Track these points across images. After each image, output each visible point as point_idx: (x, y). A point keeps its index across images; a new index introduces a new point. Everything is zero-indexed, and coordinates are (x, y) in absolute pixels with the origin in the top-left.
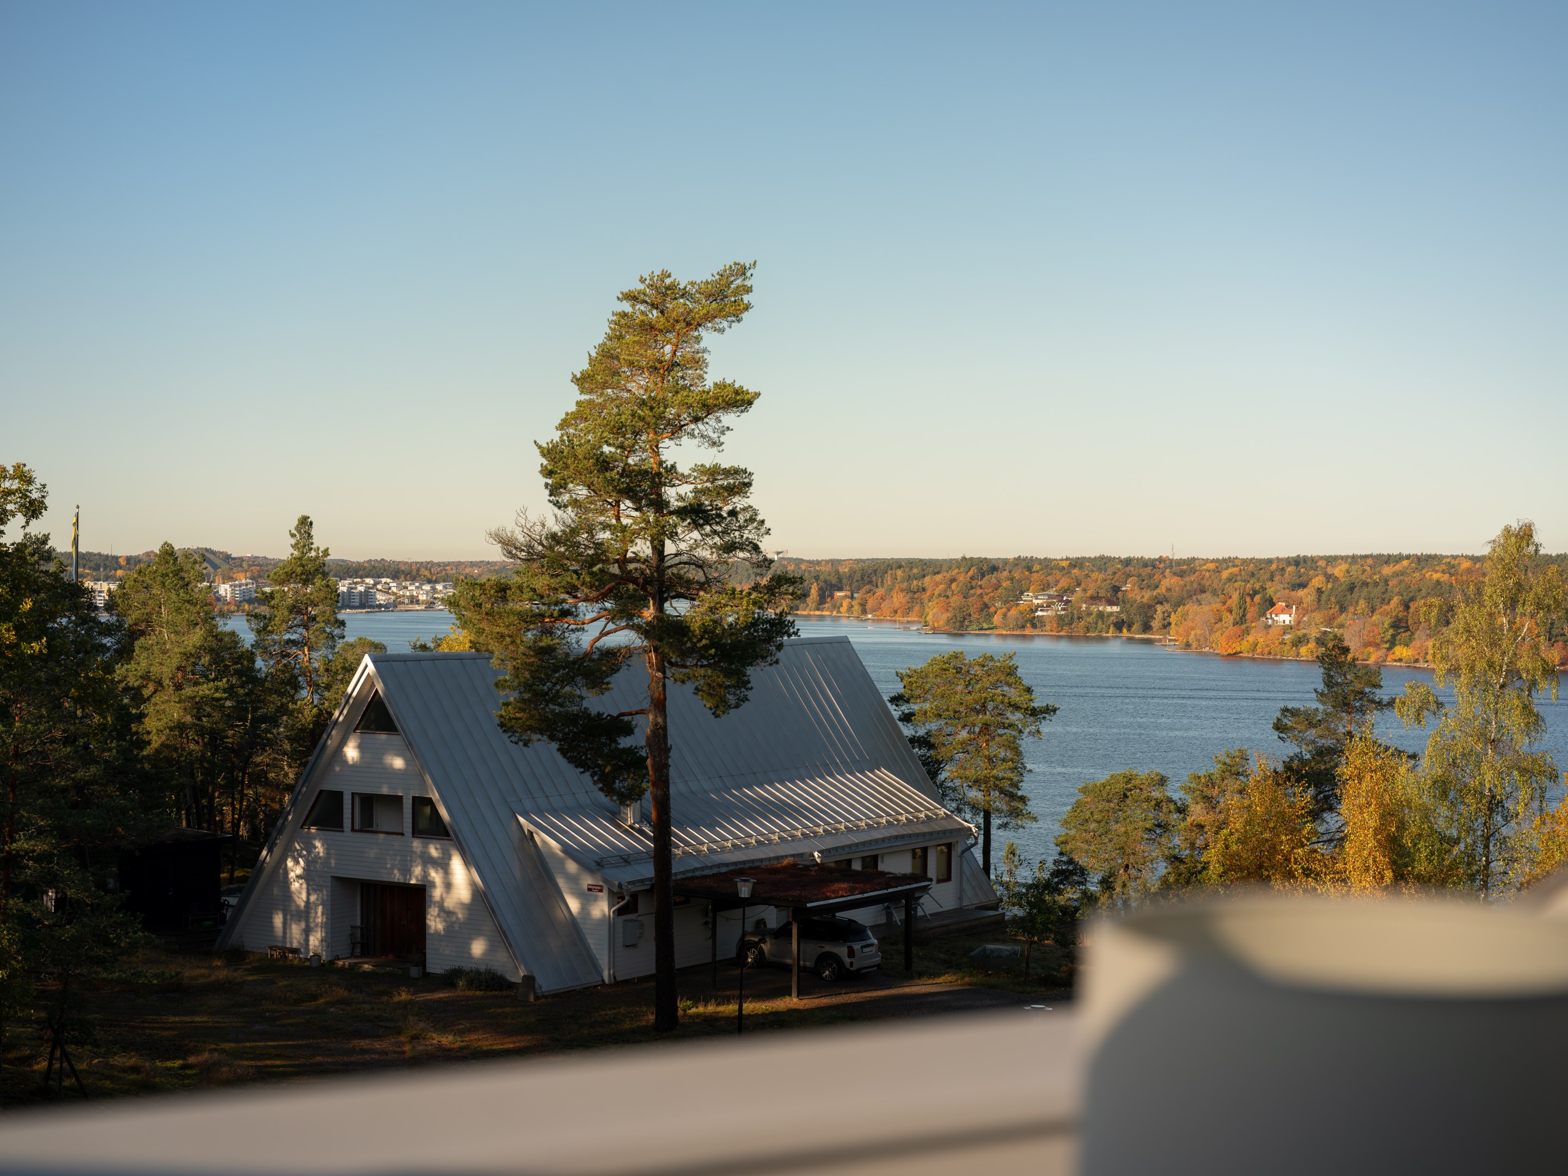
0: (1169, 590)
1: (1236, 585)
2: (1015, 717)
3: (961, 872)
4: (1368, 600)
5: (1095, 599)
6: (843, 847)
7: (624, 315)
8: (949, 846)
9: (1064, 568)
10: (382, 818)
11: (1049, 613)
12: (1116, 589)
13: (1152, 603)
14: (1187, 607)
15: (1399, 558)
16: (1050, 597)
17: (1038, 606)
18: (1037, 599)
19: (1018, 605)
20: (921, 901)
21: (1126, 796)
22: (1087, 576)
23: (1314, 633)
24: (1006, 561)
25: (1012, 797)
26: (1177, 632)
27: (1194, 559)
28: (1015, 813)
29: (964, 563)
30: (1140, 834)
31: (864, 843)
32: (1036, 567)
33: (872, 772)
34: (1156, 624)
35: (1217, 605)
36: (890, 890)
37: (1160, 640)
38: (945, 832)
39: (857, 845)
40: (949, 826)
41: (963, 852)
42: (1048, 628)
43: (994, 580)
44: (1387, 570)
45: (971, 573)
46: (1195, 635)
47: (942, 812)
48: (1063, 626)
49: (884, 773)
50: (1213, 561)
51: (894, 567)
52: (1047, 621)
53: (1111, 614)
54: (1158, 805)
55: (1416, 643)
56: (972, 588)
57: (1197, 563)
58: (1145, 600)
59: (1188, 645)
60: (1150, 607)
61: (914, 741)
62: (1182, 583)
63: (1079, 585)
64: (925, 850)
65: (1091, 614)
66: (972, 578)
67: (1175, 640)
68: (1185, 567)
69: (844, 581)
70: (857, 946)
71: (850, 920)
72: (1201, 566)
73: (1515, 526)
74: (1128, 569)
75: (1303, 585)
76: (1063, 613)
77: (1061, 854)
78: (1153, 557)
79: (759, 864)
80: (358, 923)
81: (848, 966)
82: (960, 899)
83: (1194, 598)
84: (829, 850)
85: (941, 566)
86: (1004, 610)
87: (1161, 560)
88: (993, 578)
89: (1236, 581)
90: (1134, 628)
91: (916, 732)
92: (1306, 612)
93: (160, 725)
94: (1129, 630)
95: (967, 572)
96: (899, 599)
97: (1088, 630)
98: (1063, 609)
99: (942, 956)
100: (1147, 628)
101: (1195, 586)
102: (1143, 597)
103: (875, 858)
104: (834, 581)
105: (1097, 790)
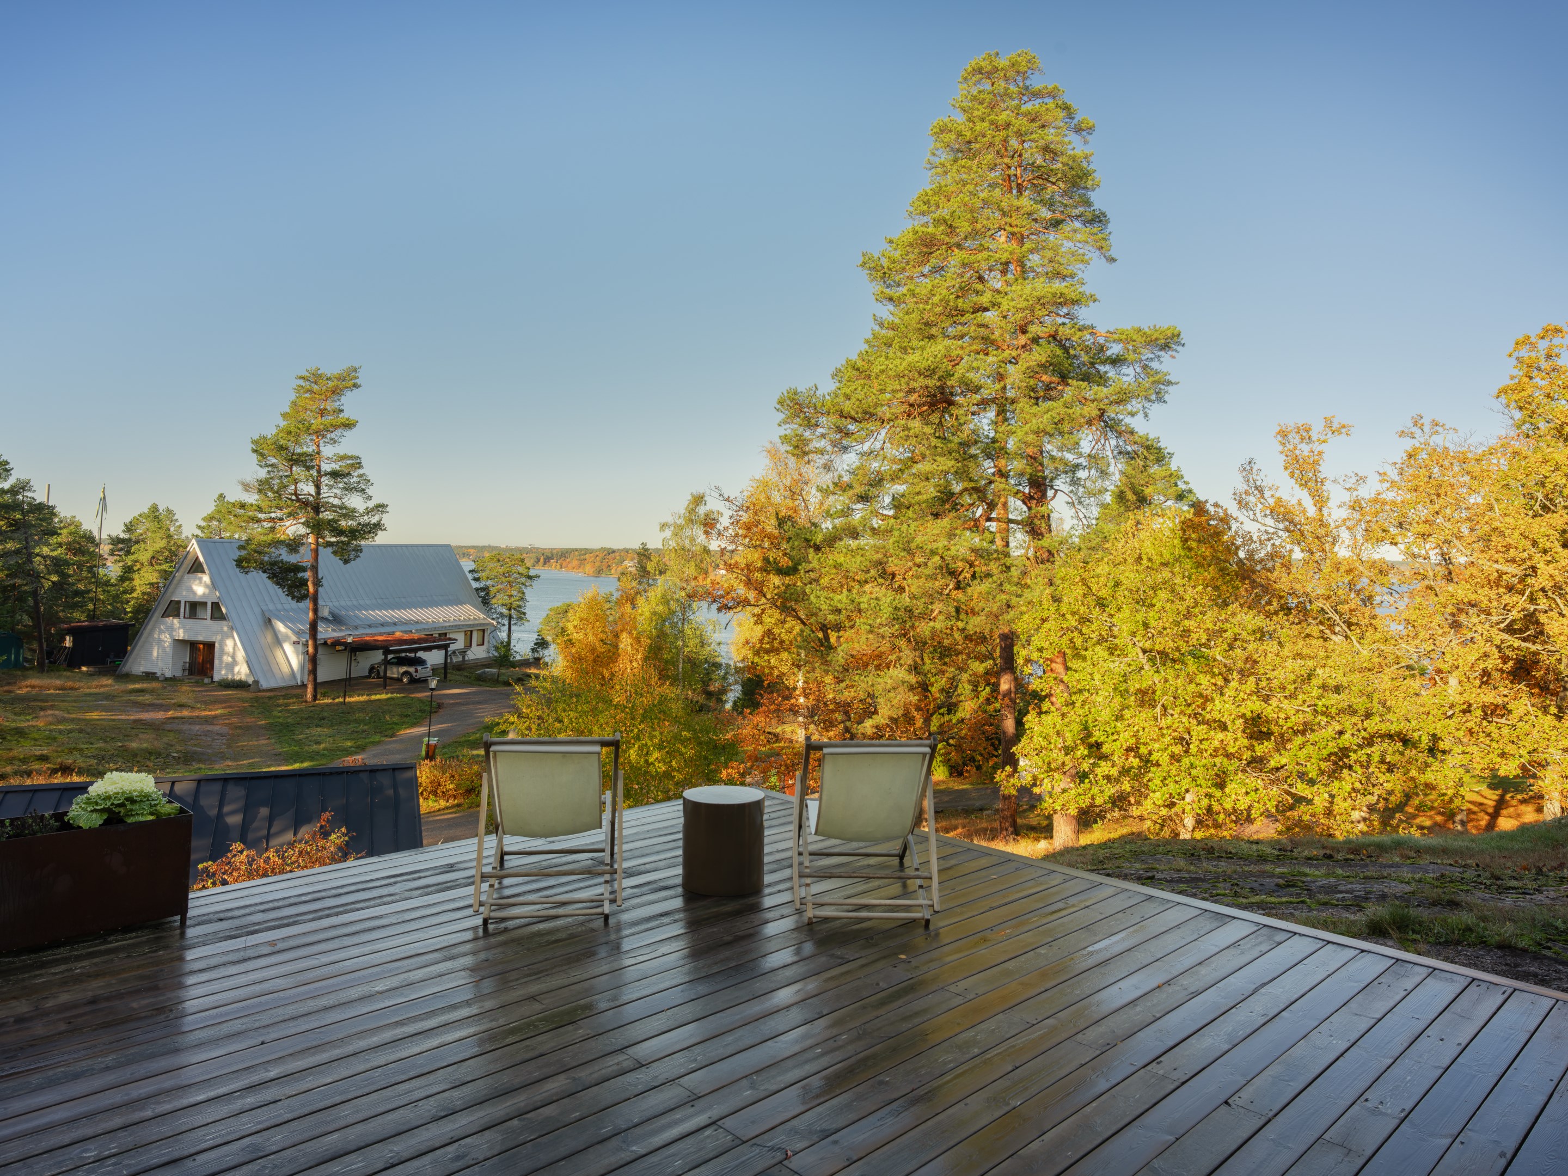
3: (492, 641)
6: (428, 629)
7: (300, 386)
8: (484, 631)
10: (200, 613)
20: (467, 653)
25: (521, 612)
28: (520, 619)
31: (440, 627)
36: (435, 643)
38: (483, 624)
39: (435, 628)
40: (486, 622)
41: (492, 632)
47: (484, 616)
49: (467, 606)
64: (471, 632)
70: (419, 668)
80: (188, 660)
81: (414, 676)
82: (486, 653)
84: (420, 630)
88: (613, 555)
91: (480, 585)
93: (142, 582)
96: (575, 563)
103: (446, 634)
104: (550, 555)
105: (555, 609)
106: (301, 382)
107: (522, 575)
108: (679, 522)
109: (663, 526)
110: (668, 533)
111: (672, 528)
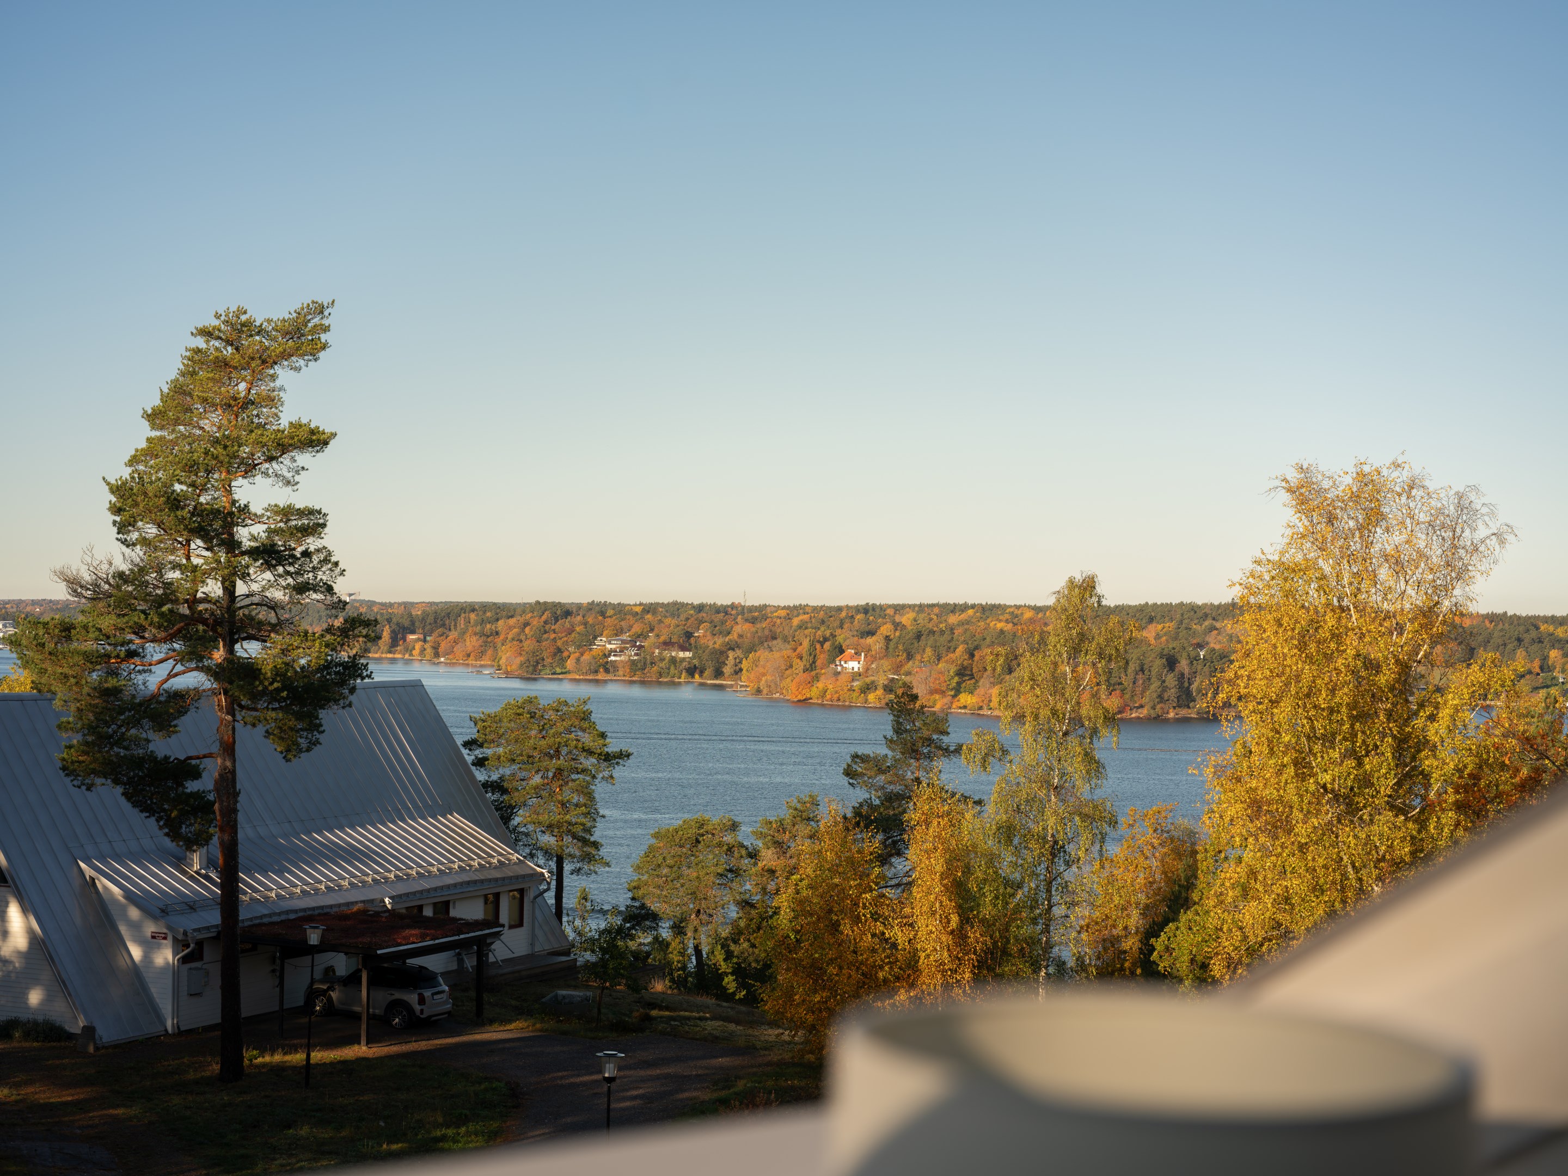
0: (740, 636)
1: (806, 632)
2: (589, 762)
3: (534, 918)
4: (935, 648)
5: (668, 644)
6: (414, 893)
7: (198, 351)
8: (522, 891)
9: (637, 613)
11: (622, 658)
12: (689, 635)
13: (724, 649)
14: (758, 654)
15: (964, 607)
16: (623, 642)
17: (611, 651)
18: (610, 643)
19: (591, 649)
20: (493, 947)
21: (698, 841)
22: (660, 621)
23: (882, 680)
24: (579, 606)
25: (585, 842)
26: (749, 678)
27: (765, 606)
28: (588, 858)
29: (538, 607)
30: (712, 878)
31: (435, 889)
32: (610, 612)
33: (444, 816)
34: (727, 670)
35: (787, 652)
36: (462, 936)
37: (731, 686)
38: (517, 877)
39: (428, 891)
40: (521, 871)
41: (536, 897)
42: (621, 673)
43: (567, 625)
44: (953, 619)
45: (544, 617)
46: (766, 681)
47: (515, 857)
48: (636, 671)
49: (457, 818)
50: (784, 608)
51: (467, 610)
52: (620, 666)
53: (683, 659)
54: (730, 850)
55: (981, 691)
56: (546, 632)
57: (769, 609)
58: (717, 646)
59: (759, 691)
60: (722, 653)
61: (487, 785)
62: (754, 629)
63: (652, 630)
64: (497, 896)
65: (664, 659)
66: (546, 622)
67: (746, 686)
68: (757, 614)
69: (417, 624)
70: (427, 993)
71: (421, 967)
72: (772, 613)
73: (1079, 578)
74: (701, 615)
75: (871, 633)
76: (636, 658)
77: (633, 899)
78: (725, 604)
79: (328, 910)
81: (418, 1013)
82: (532, 945)
83: (766, 644)
84: (400, 896)
85: (515, 610)
86: (577, 654)
87: (733, 606)
88: (567, 623)
89: (806, 628)
90: (706, 673)
91: (489, 777)
92: (874, 659)
94: (701, 676)
95: (541, 617)
96: (472, 642)
97: (661, 675)
98: (636, 654)
99: (513, 1003)
100: (718, 673)
101: (767, 632)
102: (715, 643)
103: (447, 903)
104: (406, 623)
105: (670, 835)
106: (200, 343)
107: (590, 752)
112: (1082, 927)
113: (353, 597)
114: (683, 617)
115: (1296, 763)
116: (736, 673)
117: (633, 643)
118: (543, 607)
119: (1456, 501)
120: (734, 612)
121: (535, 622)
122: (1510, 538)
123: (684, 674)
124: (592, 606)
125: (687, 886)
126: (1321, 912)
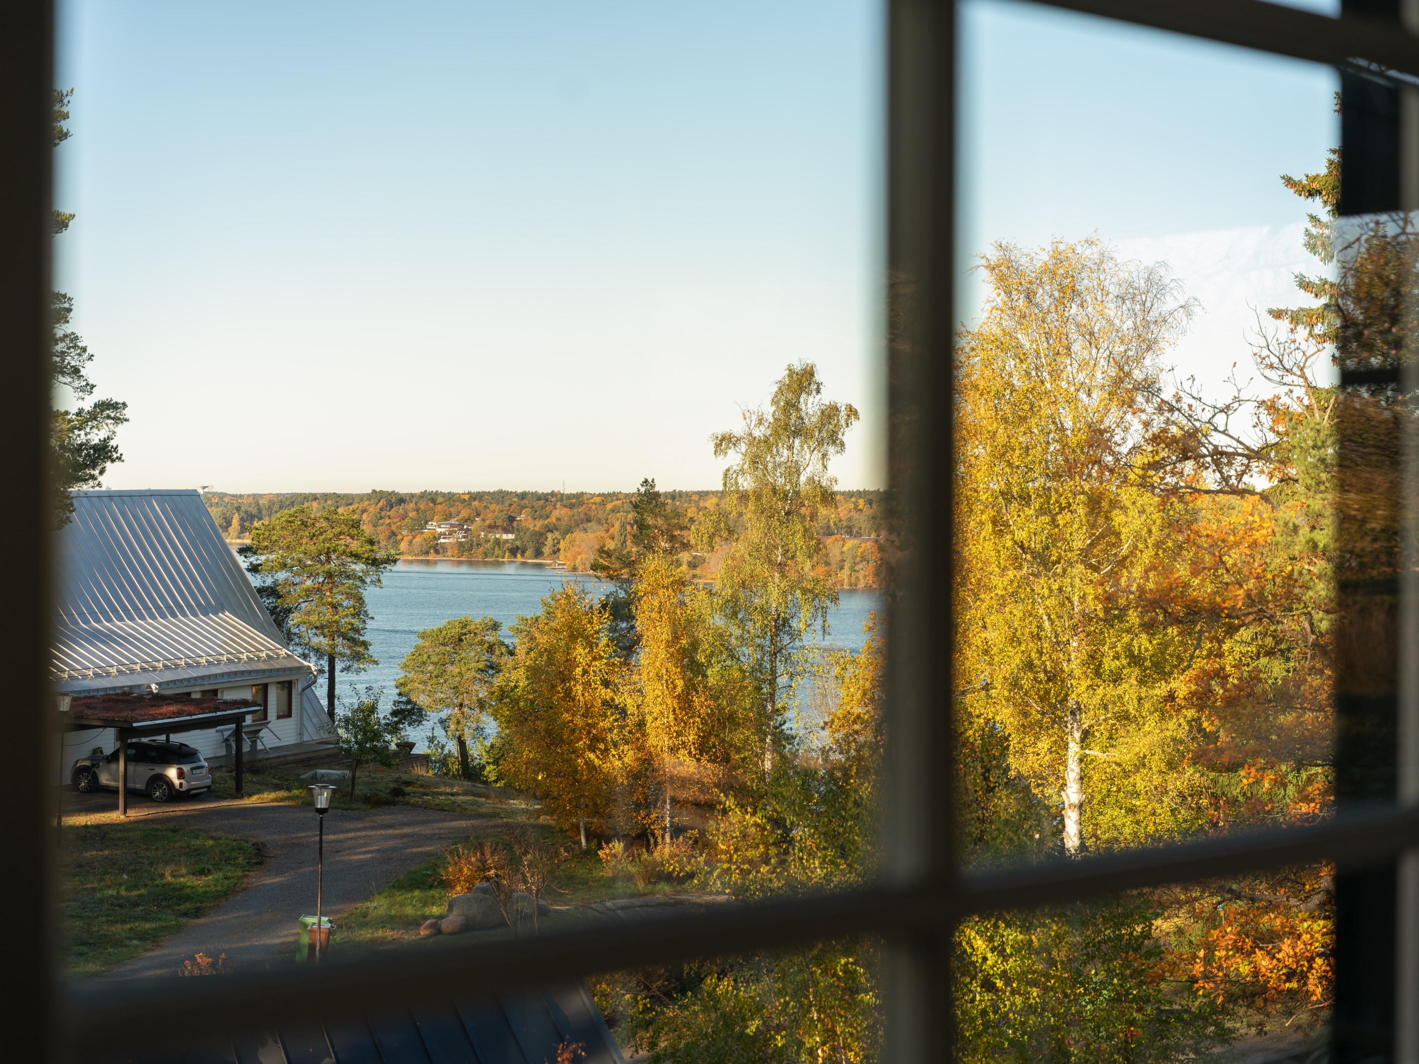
0: (558, 519)
1: (618, 515)
2: (358, 567)
3: (302, 708)
5: (492, 527)
6: (181, 681)
8: (290, 683)
9: (465, 500)
11: (451, 540)
12: (512, 519)
13: (543, 531)
14: (574, 535)
16: (452, 526)
17: (441, 534)
18: (440, 527)
19: (422, 533)
20: (261, 734)
21: (461, 640)
22: (486, 507)
24: (412, 496)
25: (354, 641)
26: (566, 556)
27: (582, 494)
28: (357, 657)
29: (375, 495)
30: (473, 674)
31: (203, 678)
32: (440, 499)
33: (216, 614)
34: (546, 550)
35: (601, 533)
36: (219, 713)
37: (550, 565)
38: (285, 670)
39: (196, 679)
40: (288, 664)
41: (303, 690)
42: (449, 553)
43: (401, 511)
45: (380, 504)
46: (581, 559)
47: (284, 652)
48: (463, 551)
49: (227, 616)
50: (599, 495)
51: (310, 499)
52: (448, 547)
53: (507, 541)
54: (491, 649)
56: (381, 518)
57: (585, 497)
58: (537, 529)
59: (575, 569)
60: (541, 534)
61: (262, 591)
62: (570, 513)
63: (478, 515)
64: (265, 687)
65: (489, 541)
66: (381, 509)
67: (564, 564)
68: (576, 501)
69: (264, 512)
70: (187, 768)
71: (182, 745)
72: (588, 499)
74: (523, 502)
76: (463, 540)
77: (400, 694)
78: (545, 492)
79: (95, 694)
81: (177, 786)
82: (301, 734)
83: (581, 526)
84: (167, 683)
85: (353, 499)
86: (410, 537)
87: (553, 494)
88: (401, 509)
89: (618, 512)
90: (527, 553)
91: (264, 582)
94: (522, 556)
95: (377, 504)
97: (486, 555)
98: (464, 537)
99: (275, 781)
100: (538, 553)
101: (582, 516)
102: (535, 526)
103: (215, 692)
104: (254, 512)
105: (435, 634)
107: (357, 556)
108: (757, 433)
109: (724, 442)
110: (734, 458)
111: (743, 447)
112: (826, 723)
113: (206, 490)
114: (507, 504)
115: (994, 523)
116: (555, 552)
117: (460, 526)
118: (379, 496)
119: (1146, 276)
120: (553, 499)
121: (372, 509)
122: (1196, 309)
123: (507, 554)
124: (423, 495)
125: (450, 681)
126: (1018, 661)
